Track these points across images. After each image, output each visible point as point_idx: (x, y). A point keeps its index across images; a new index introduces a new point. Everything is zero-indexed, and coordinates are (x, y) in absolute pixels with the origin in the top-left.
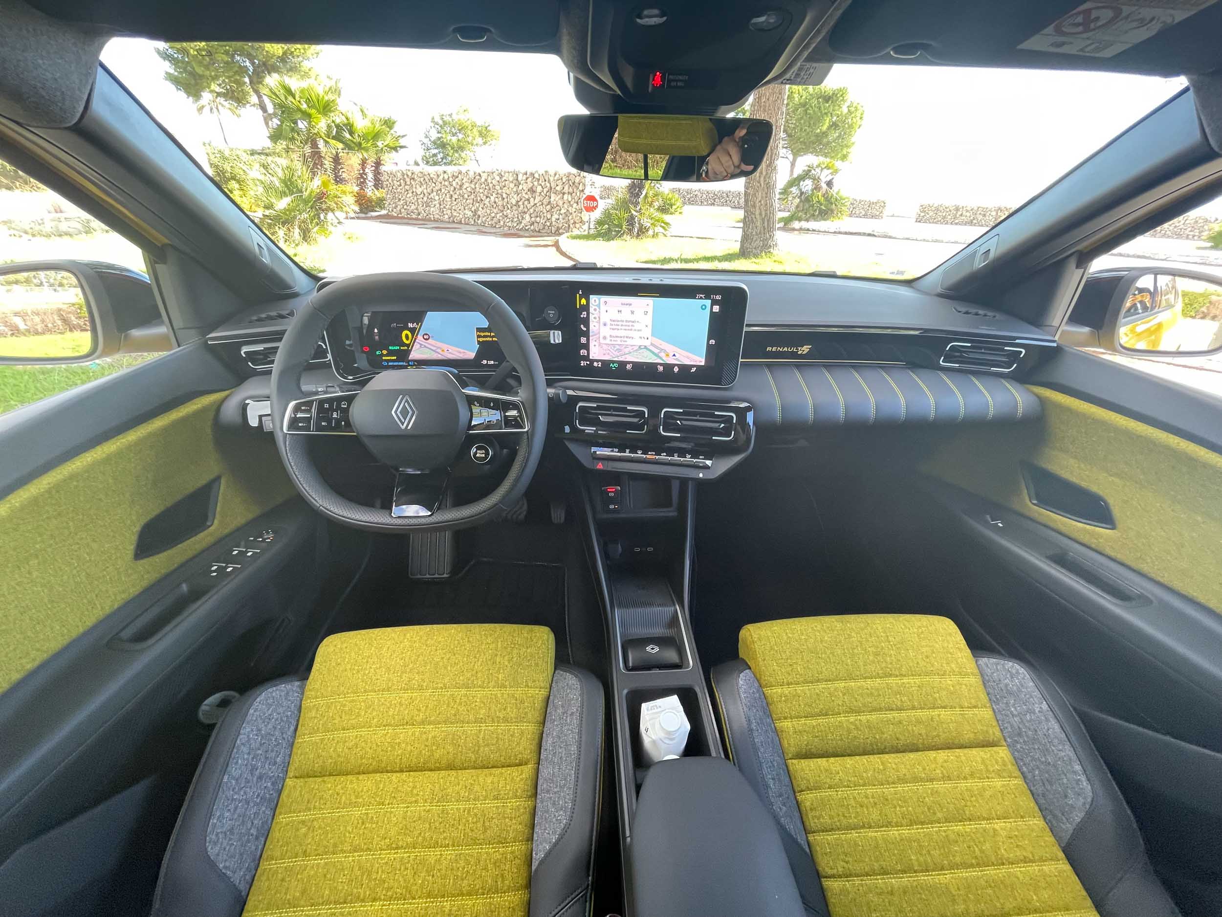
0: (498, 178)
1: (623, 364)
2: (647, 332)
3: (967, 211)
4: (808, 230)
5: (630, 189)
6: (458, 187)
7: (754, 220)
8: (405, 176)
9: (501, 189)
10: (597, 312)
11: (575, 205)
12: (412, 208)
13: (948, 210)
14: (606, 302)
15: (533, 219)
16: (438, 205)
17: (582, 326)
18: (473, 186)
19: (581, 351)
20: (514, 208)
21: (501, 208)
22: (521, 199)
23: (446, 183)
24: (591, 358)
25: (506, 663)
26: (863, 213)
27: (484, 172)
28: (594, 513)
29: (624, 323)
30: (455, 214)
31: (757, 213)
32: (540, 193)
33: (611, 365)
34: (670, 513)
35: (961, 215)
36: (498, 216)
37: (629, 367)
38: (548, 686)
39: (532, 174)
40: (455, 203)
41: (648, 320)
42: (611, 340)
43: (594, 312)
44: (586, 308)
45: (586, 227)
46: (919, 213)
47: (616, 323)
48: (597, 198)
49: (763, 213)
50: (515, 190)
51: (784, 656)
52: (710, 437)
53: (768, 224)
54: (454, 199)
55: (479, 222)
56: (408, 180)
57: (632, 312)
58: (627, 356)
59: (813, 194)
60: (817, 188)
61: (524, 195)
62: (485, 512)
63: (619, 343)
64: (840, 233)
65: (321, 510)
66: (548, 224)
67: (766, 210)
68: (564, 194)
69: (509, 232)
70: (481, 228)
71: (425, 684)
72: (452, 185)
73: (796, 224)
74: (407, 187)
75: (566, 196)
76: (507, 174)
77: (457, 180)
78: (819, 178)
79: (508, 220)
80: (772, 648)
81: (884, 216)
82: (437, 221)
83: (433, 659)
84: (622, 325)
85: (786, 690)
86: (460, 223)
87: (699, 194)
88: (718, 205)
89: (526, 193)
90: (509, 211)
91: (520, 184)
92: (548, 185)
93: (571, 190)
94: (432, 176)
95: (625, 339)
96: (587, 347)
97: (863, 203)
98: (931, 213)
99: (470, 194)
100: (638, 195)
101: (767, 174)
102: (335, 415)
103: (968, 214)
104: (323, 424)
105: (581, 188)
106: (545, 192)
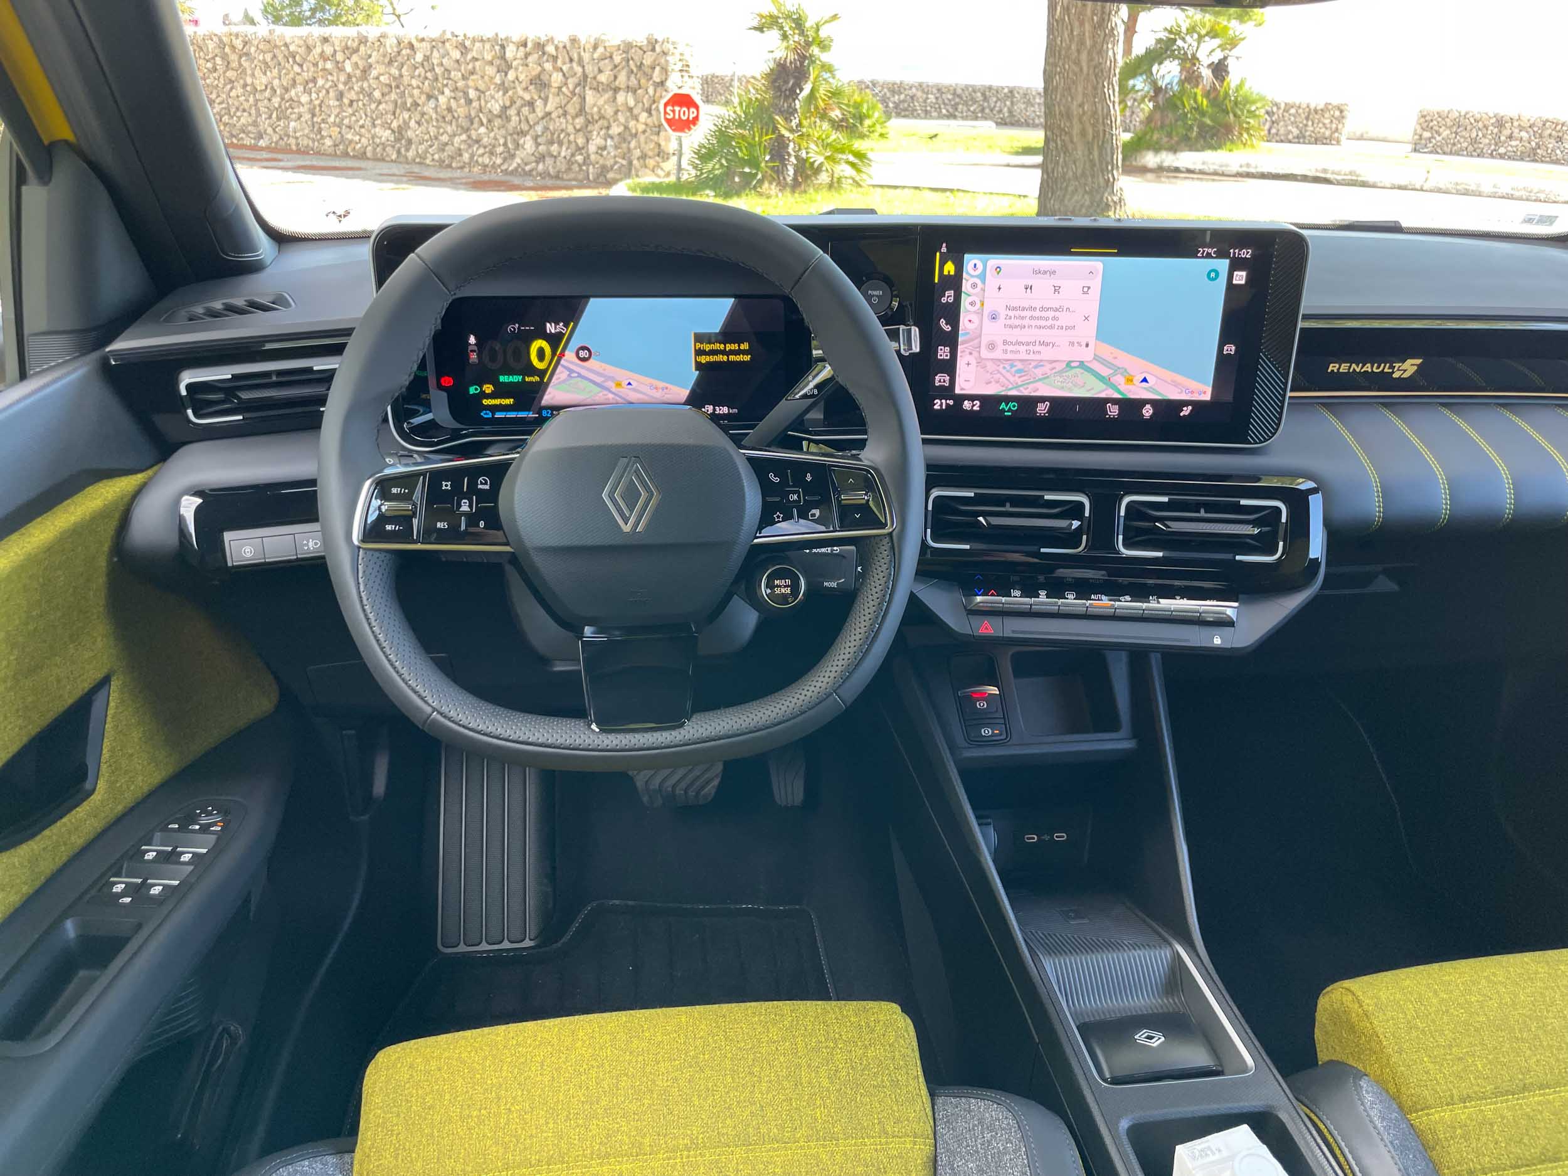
0: (456, 54)
1: (1028, 403)
2: (1089, 330)
3: (1521, 128)
4: (1177, 170)
5: (774, 81)
6: (358, 72)
7: (1070, 147)
8: (227, 50)
9: (464, 78)
10: (978, 289)
11: (644, 116)
12: (243, 120)
13: (1480, 125)
14: (998, 269)
15: (542, 148)
16: (308, 116)
17: (943, 322)
18: (395, 71)
19: (937, 378)
20: (497, 122)
21: (465, 123)
22: (513, 102)
23: (329, 65)
24: (958, 391)
25: (825, 1083)
26: (1296, 132)
27: (423, 40)
28: (952, 748)
29: (1037, 314)
30: (349, 136)
31: (1076, 131)
32: (560, 88)
33: (1003, 406)
34: (1117, 742)
35: (1510, 137)
36: (457, 140)
37: (1042, 409)
38: (930, 1132)
39: (540, 46)
40: (350, 111)
41: (1092, 305)
42: (1005, 352)
43: (971, 291)
44: (955, 280)
45: (670, 165)
46: (1419, 131)
47: (1017, 313)
48: (697, 99)
49: (1090, 131)
50: (498, 80)
51: (1442, 1041)
52: (1229, 556)
53: (1100, 155)
54: (346, 101)
55: (411, 154)
56: (233, 57)
57: (1057, 289)
58: (1039, 385)
59: (1183, 91)
60: (1191, 77)
61: (521, 92)
62: (803, 713)
63: (1024, 356)
64: (1249, 175)
65: (435, 721)
66: (579, 158)
67: (1094, 125)
68: (616, 90)
69: (486, 178)
70: (416, 169)
71: (647, 1141)
72: (341, 70)
73: (1150, 159)
74: (230, 74)
75: (621, 97)
76: (478, 44)
77: (355, 58)
78: (1194, 56)
79: (481, 151)
80: (1411, 1028)
81: (1343, 139)
82: (306, 153)
83: (654, 1081)
84: (1032, 318)
85: (1462, 1113)
86: (363, 156)
87: (919, 94)
88: (964, 118)
89: (526, 89)
90: (482, 130)
91: (510, 67)
92: (579, 70)
93: (633, 82)
94: (292, 48)
95: (1037, 348)
96: (950, 367)
97: (1293, 111)
98: (1446, 133)
99: (386, 90)
100: (793, 94)
101: (1094, 46)
102: (465, 508)
103: (1524, 134)
104: (439, 525)
105: (657, 76)
106: (571, 86)
